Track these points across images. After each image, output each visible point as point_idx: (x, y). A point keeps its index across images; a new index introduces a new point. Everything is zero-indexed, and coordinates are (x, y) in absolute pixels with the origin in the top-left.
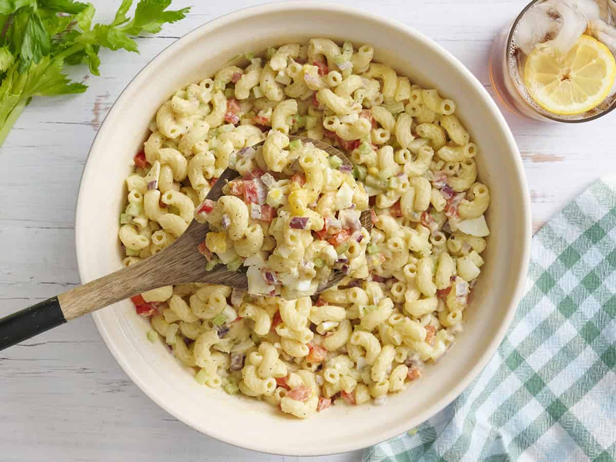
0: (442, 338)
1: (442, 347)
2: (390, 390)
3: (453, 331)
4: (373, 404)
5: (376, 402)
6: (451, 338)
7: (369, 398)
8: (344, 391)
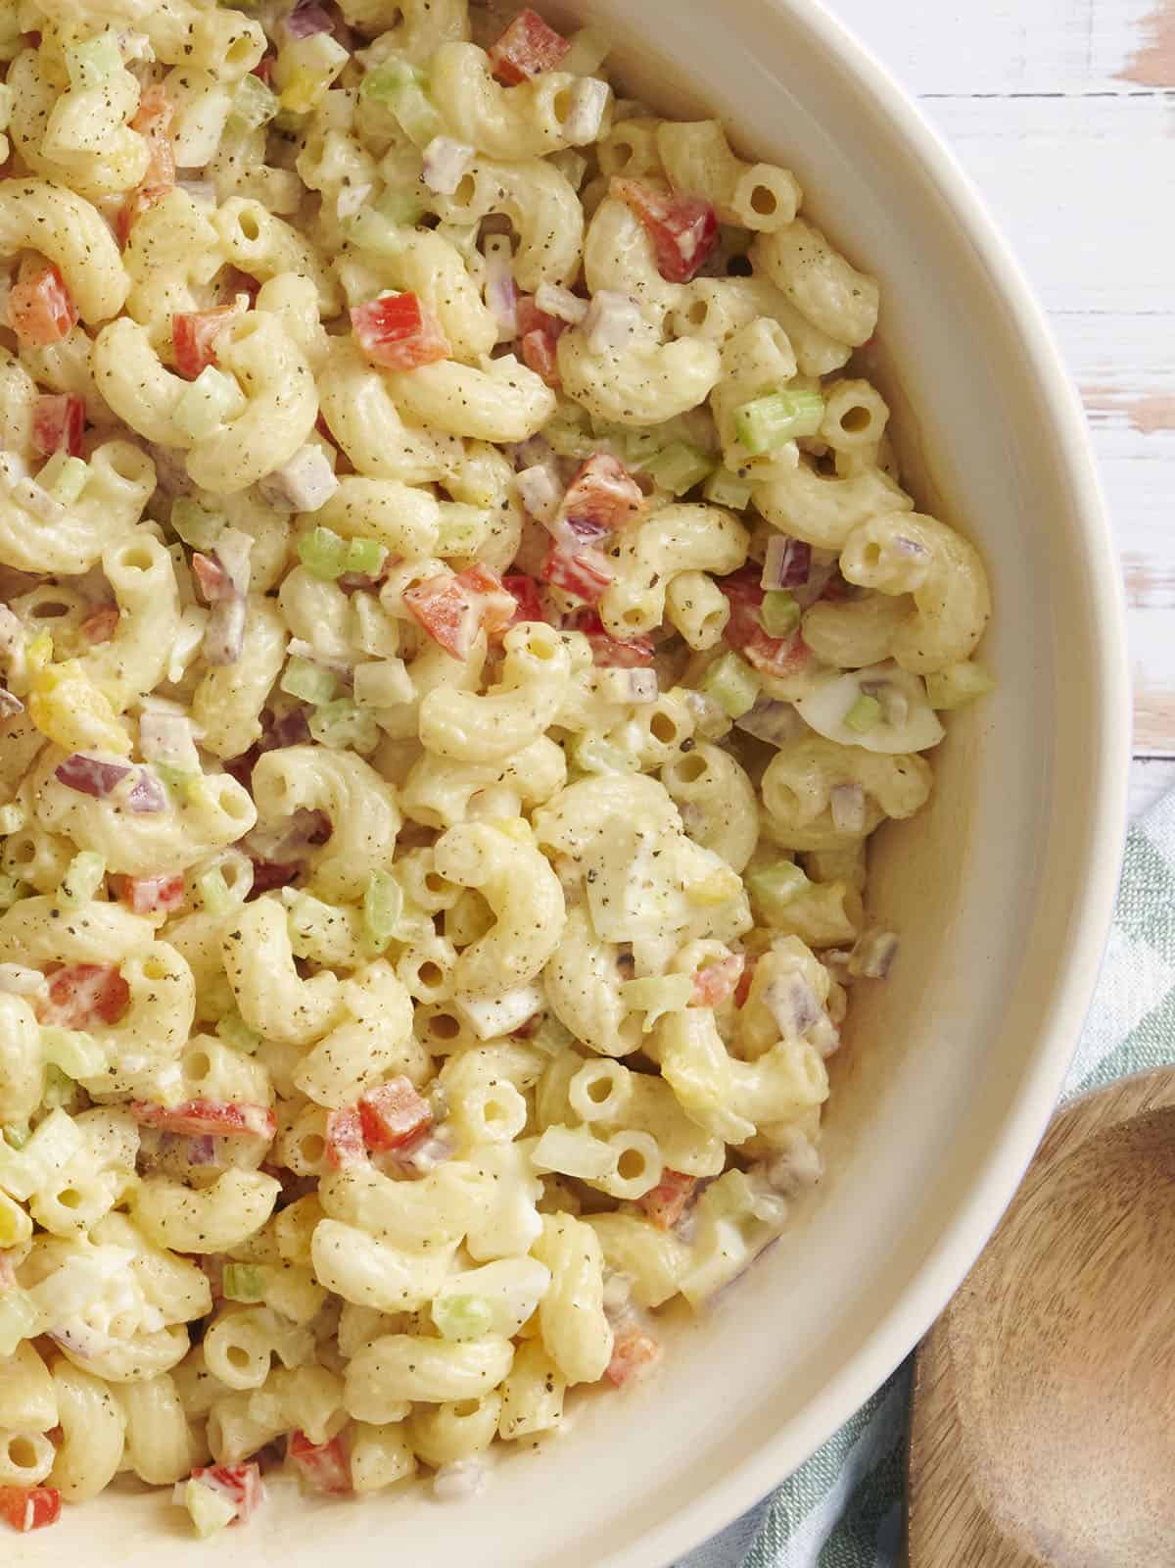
0: (728, 1212)
1: (730, 1247)
2: (505, 1435)
3: (778, 1174)
4: (431, 1496)
5: (441, 1483)
6: (771, 1209)
7: (408, 1467)
8: (299, 1435)
